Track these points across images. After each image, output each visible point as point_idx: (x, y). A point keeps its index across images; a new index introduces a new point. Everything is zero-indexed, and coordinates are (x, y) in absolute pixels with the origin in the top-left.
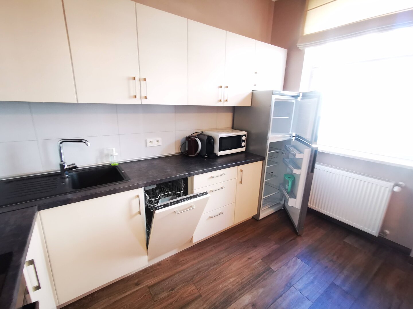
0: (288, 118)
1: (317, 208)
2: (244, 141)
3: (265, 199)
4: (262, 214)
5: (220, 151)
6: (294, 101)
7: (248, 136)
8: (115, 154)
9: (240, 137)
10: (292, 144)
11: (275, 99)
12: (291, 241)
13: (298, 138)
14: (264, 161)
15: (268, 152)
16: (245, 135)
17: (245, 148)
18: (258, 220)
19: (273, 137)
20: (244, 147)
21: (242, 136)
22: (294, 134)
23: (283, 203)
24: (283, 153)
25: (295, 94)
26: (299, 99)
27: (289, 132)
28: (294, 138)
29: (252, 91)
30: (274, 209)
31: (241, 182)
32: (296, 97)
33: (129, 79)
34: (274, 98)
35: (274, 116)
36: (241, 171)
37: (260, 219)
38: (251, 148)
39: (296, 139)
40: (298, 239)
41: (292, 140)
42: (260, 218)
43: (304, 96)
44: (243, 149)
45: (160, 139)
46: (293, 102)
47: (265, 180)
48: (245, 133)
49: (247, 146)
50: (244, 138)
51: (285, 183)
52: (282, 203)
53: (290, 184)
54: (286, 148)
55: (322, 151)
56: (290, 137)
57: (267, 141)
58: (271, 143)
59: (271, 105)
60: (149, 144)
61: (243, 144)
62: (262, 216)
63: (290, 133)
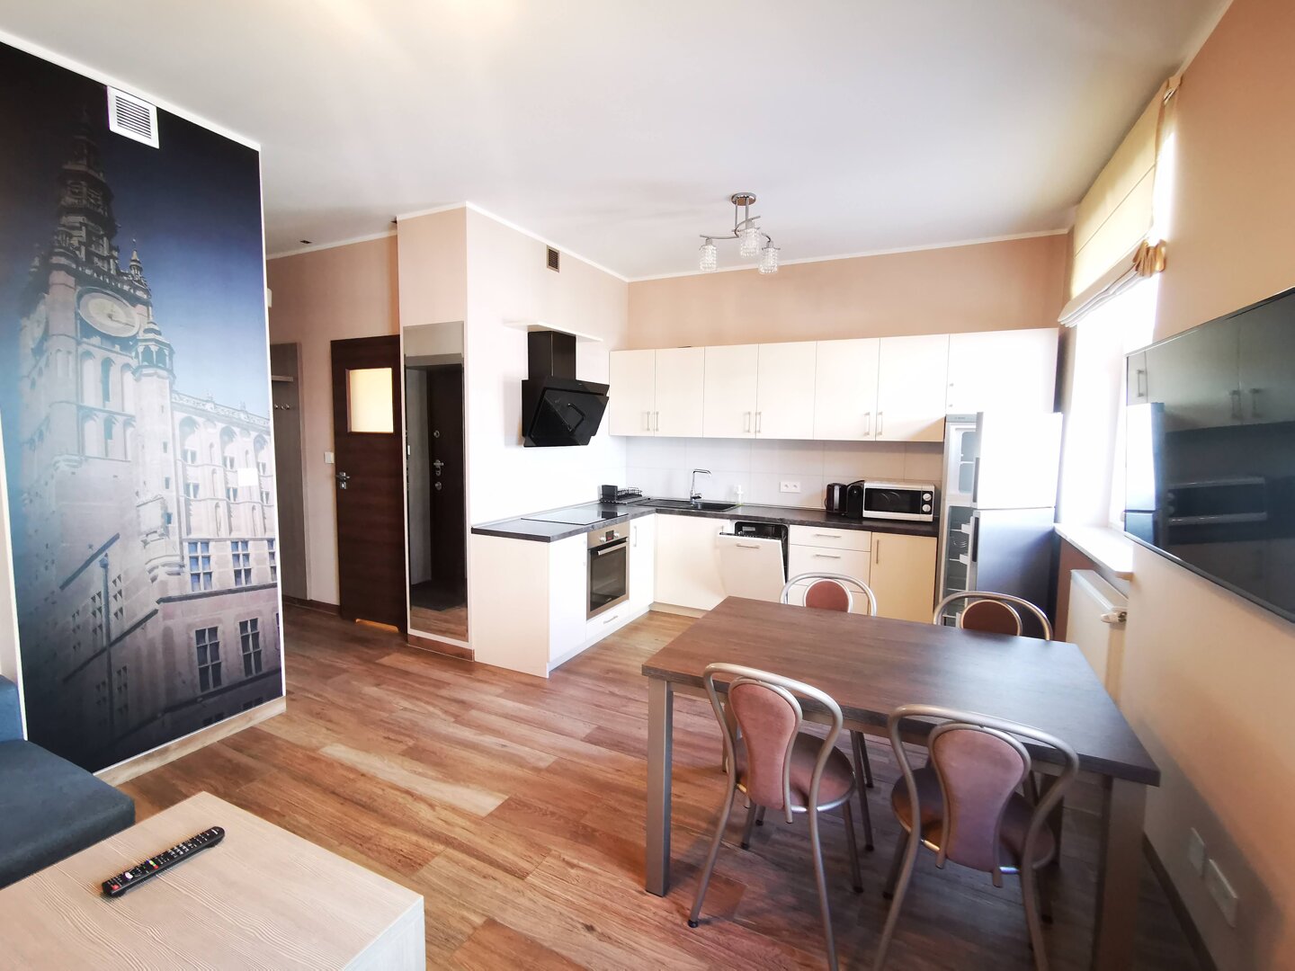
2: (928, 503)
5: (866, 509)
8: (740, 492)
9: (918, 494)
16: (929, 492)
17: (931, 515)
20: (928, 513)
21: (921, 493)
33: (745, 414)
35: (962, 460)
44: (927, 518)
45: (798, 484)
48: (932, 489)
50: (927, 497)
58: (951, 508)
60: (783, 489)
61: (926, 508)
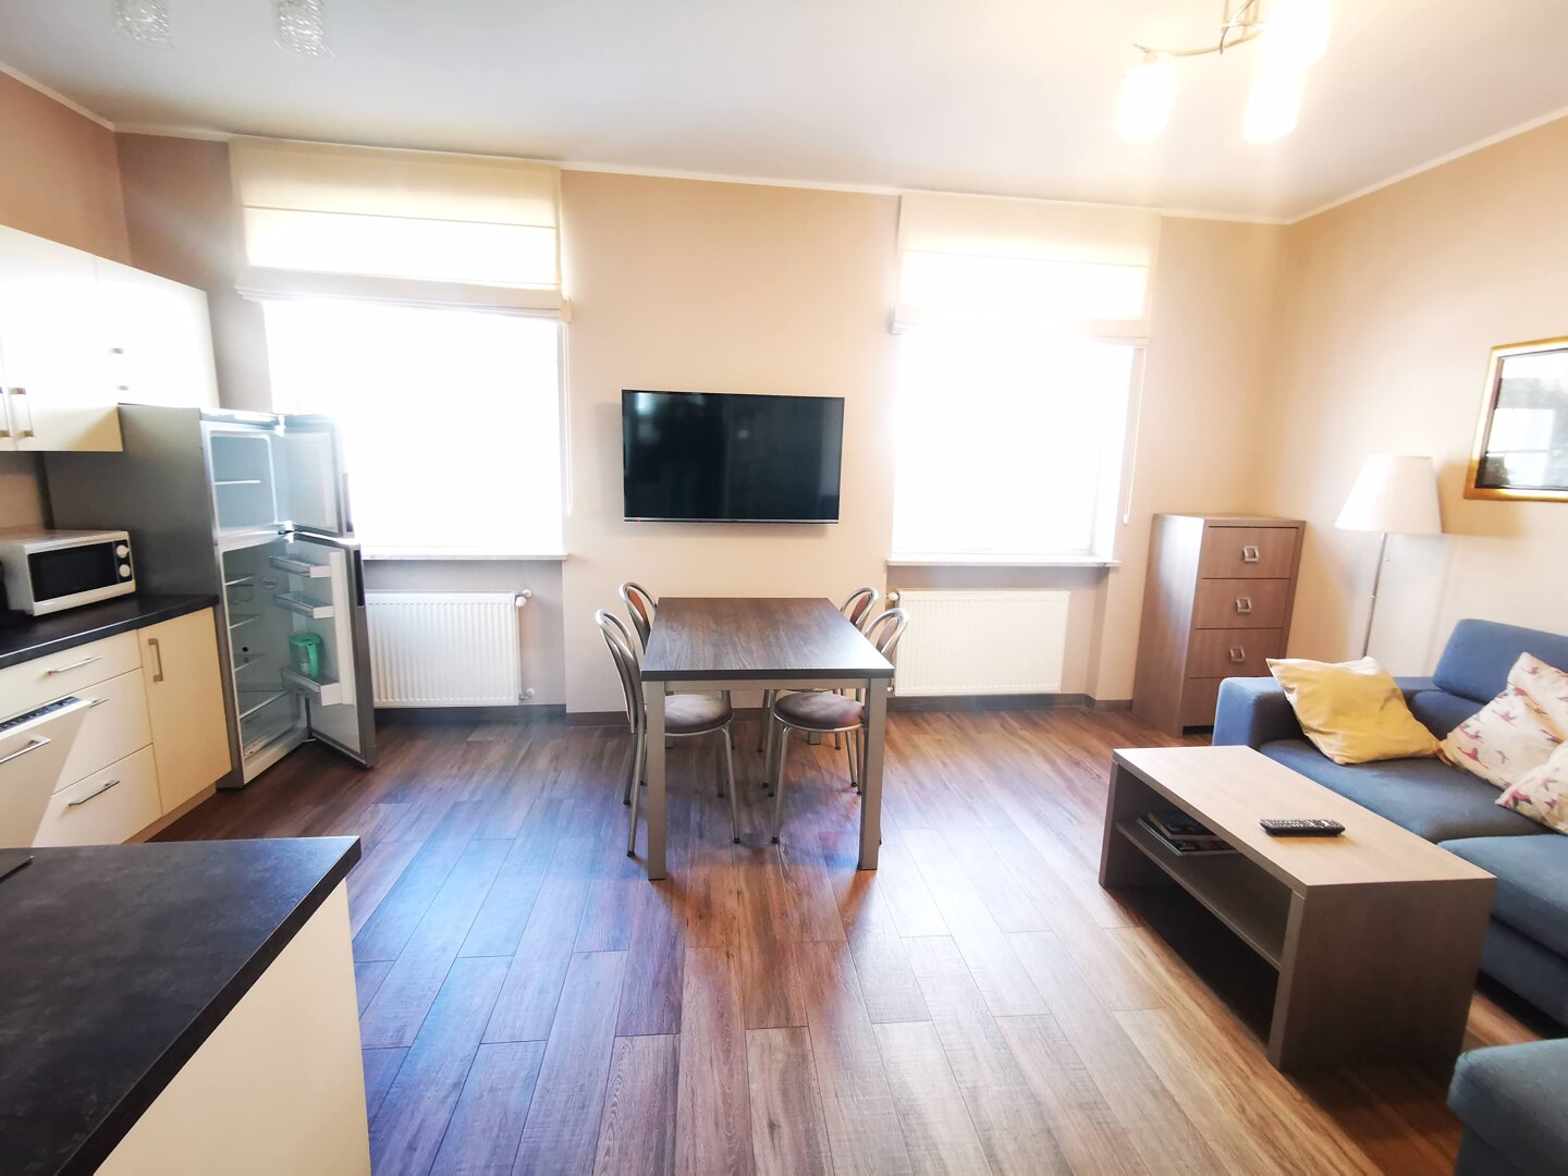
0: (258, 482)
1: (398, 700)
2: (125, 561)
3: (247, 722)
4: (249, 767)
5: (38, 599)
6: (265, 436)
7: (136, 542)
9: (108, 548)
10: (289, 551)
11: (213, 432)
12: (351, 787)
13: (301, 533)
14: (219, 607)
15: (224, 584)
16: (124, 543)
17: (133, 581)
18: (240, 786)
19: (228, 539)
20: (128, 579)
21: (114, 545)
22: (289, 525)
23: (305, 725)
24: (268, 584)
25: (267, 418)
26: (280, 430)
27: (273, 520)
28: (290, 537)
29: (116, 405)
30: (281, 745)
31: (159, 678)
32: (268, 426)
34: (207, 428)
35: (216, 481)
36: (153, 642)
37: (246, 782)
38: (158, 580)
39: (297, 537)
40: (371, 776)
41: (287, 541)
42: (247, 780)
43: (292, 424)
44: (129, 587)
46: (264, 440)
47: (236, 667)
48: (124, 535)
49: (140, 574)
50: (122, 551)
51: (296, 656)
52: (303, 724)
53: (313, 656)
54: (273, 564)
55: (373, 556)
56: (280, 533)
57: (215, 548)
58: (225, 554)
59: (202, 449)
61: (124, 570)
62: (250, 772)
63: (276, 522)
